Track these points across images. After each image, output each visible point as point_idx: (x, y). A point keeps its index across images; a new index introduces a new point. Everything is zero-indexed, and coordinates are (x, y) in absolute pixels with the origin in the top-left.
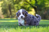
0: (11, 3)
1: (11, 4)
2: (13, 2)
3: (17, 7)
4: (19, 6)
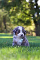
0: (6, 14)
3: (14, 19)
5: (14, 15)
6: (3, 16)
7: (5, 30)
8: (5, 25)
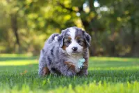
2: (24, 6)
3: (35, 21)
4: (40, 19)
6: (11, 15)
7: (17, 47)
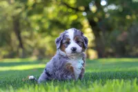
0: (19, 11)
1: (20, 13)
2: (27, 7)
5: (40, 11)
8: (20, 38)
